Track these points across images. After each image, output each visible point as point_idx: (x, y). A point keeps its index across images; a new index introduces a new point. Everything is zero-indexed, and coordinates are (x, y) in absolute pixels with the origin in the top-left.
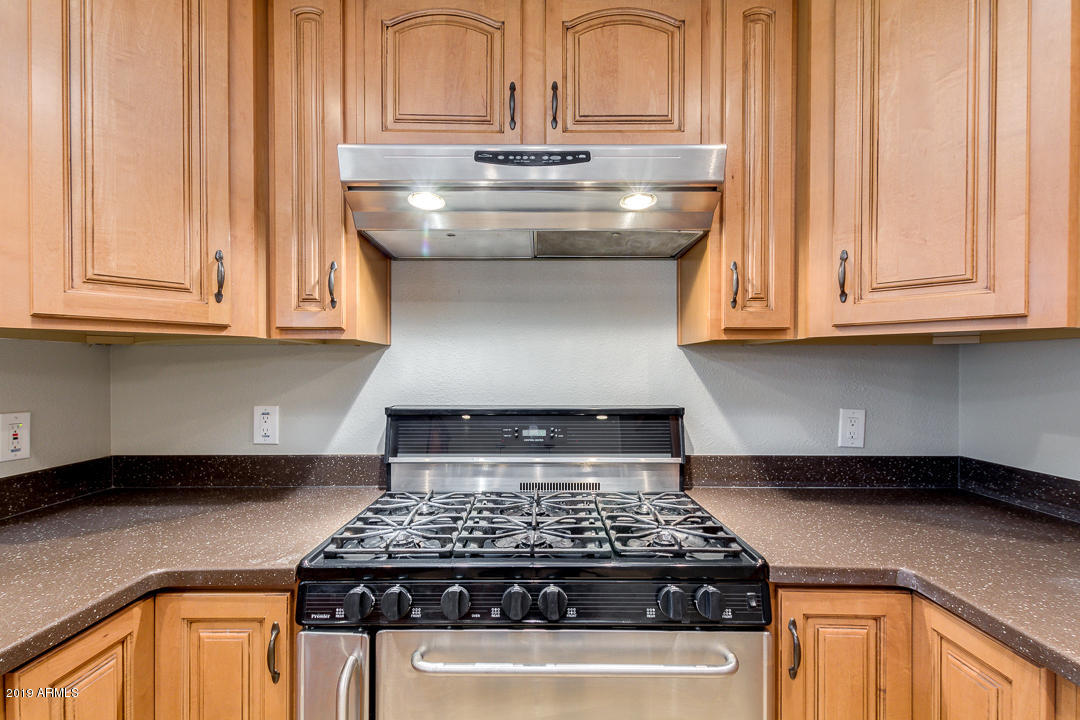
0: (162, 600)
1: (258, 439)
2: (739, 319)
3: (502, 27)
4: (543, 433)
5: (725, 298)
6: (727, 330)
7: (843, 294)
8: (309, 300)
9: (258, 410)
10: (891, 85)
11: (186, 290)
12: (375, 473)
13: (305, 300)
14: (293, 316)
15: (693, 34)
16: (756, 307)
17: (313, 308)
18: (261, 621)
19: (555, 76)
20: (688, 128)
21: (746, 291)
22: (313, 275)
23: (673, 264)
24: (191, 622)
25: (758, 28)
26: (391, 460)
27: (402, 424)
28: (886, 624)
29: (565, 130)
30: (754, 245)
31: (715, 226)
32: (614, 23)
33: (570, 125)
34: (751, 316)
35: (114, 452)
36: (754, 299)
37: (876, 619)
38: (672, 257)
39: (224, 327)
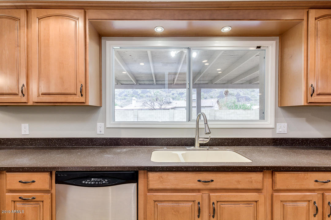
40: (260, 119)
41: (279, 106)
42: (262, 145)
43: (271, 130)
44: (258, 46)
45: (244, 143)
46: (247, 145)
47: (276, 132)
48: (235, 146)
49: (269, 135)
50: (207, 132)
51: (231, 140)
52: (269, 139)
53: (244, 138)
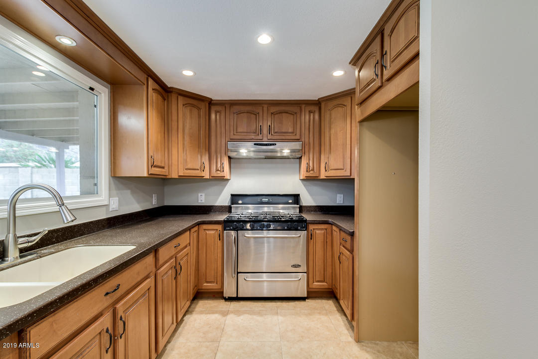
0: (200, 226)
1: (200, 201)
2: (308, 174)
3: (259, 113)
4: (267, 200)
5: (305, 170)
6: (306, 177)
7: (326, 171)
8: (218, 170)
9: (199, 195)
10: (333, 131)
11: (198, 170)
12: (227, 210)
13: (217, 170)
14: (214, 174)
15: (298, 116)
16: (312, 172)
17: (219, 172)
18: (217, 230)
19: (269, 123)
20: (297, 134)
21: (309, 169)
22: (219, 165)
23: (298, 160)
24: (205, 230)
25: (312, 114)
26: (232, 206)
27: (234, 197)
28: (327, 230)
29: (272, 135)
30: (311, 159)
31: (303, 155)
32: (282, 113)
33: (273, 134)
34: (311, 174)
35: (165, 205)
36: (312, 170)
37: (326, 229)
38: (298, 158)
39: (203, 177)
40: (81, 194)
41: (113, 176)
42: (98, 231)
43: (104, 208)
44: (92, 87)
45: (79, 232)
46: (81, 235)
47: (109, 209)
48: (67, 240)
49: (102, 215)
50: (70, 220)
51: (61, 231)
52: (104, 220)
53: (78, 225)
